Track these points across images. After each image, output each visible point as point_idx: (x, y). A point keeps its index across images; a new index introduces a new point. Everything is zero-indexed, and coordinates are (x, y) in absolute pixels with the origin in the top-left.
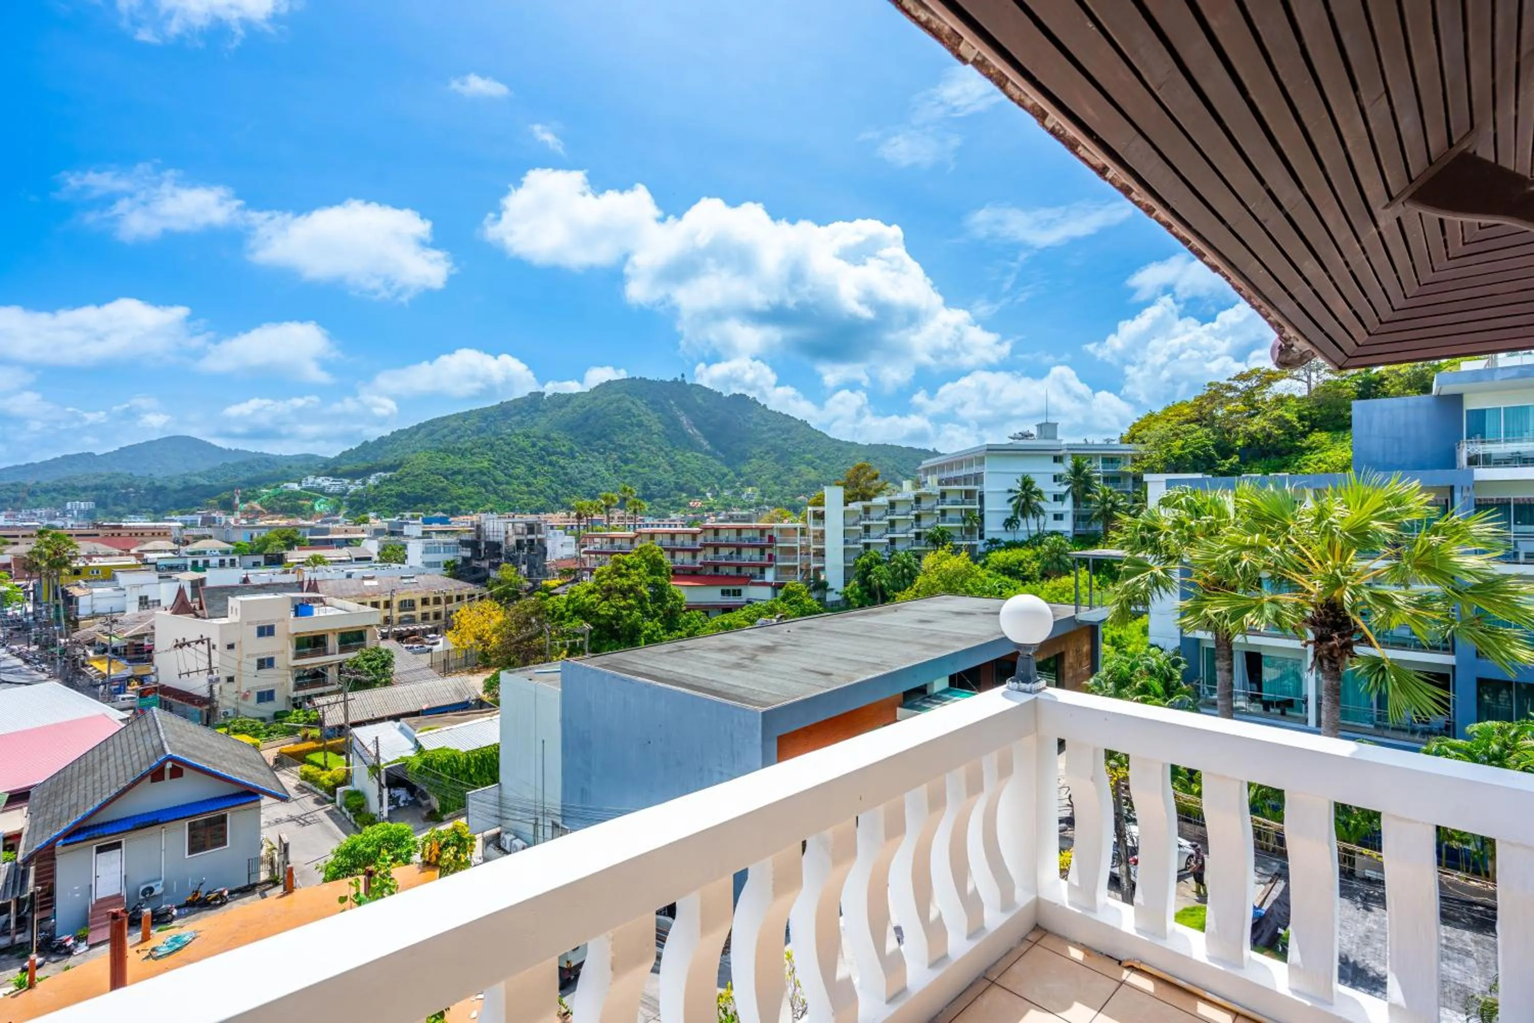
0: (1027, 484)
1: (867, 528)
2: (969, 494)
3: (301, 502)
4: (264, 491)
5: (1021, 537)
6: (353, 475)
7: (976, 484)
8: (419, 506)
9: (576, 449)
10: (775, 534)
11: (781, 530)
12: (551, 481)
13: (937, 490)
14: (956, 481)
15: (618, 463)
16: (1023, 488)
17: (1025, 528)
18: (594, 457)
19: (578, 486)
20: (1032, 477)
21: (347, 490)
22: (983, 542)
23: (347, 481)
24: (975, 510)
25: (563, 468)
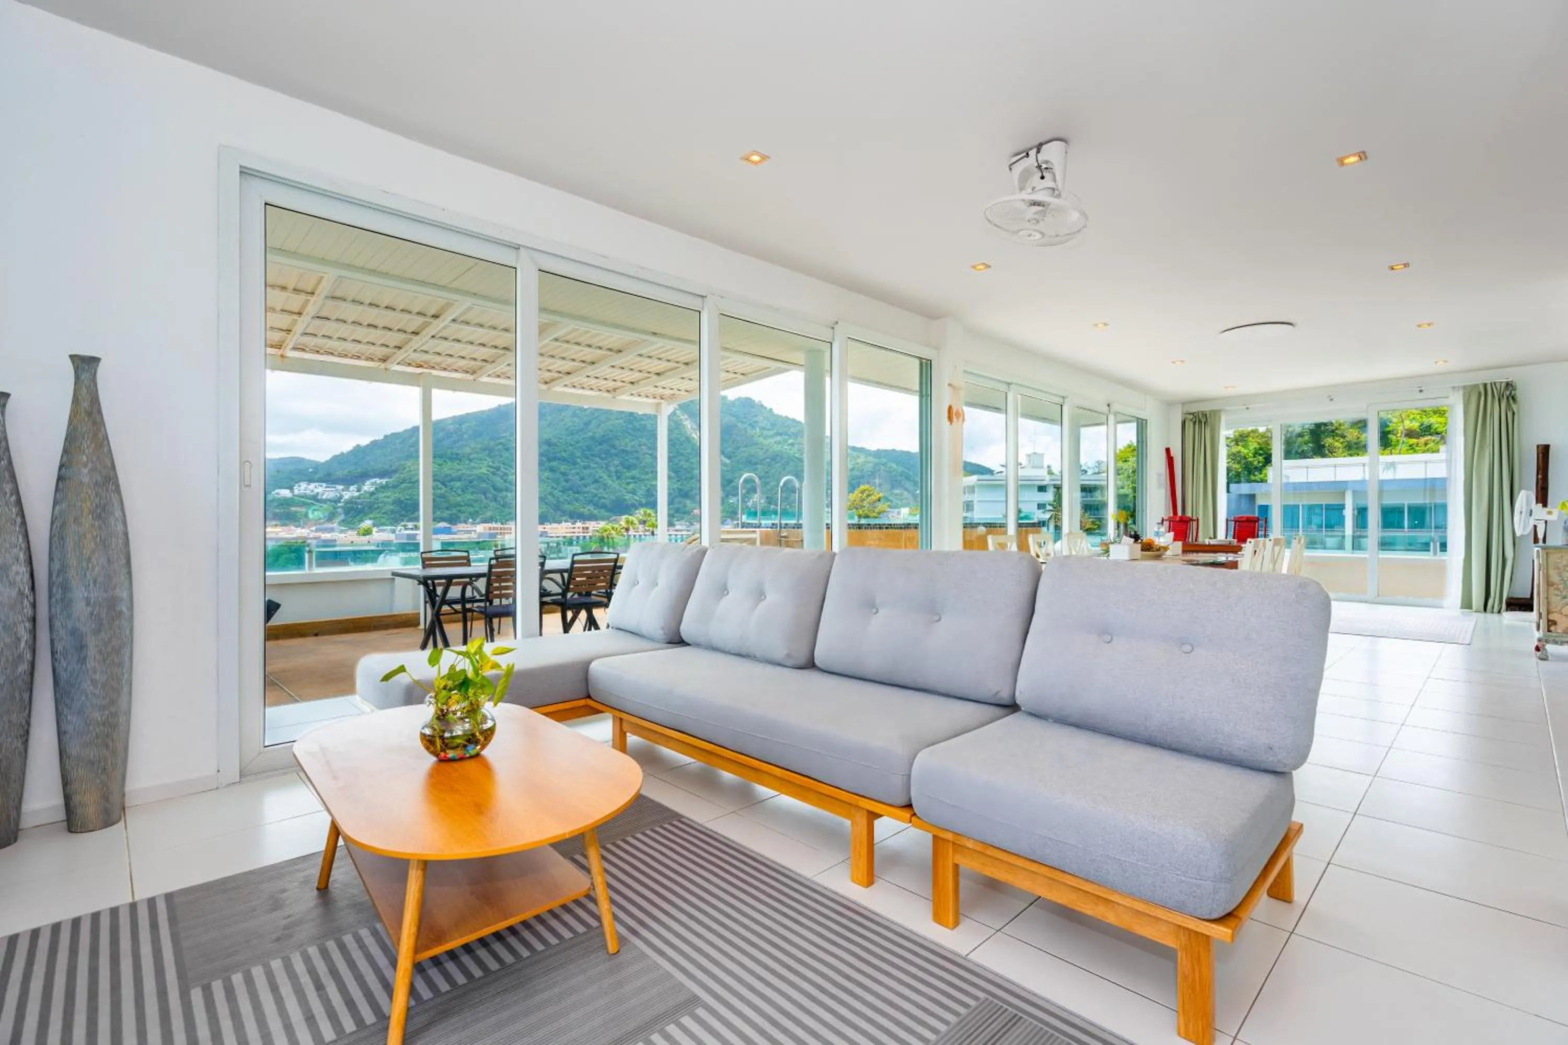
3: (293, 509)
6: (347, 481)
12: (553, 488)
15: (620, 468)
18: (597, 463)
19: (578, 493)
21: (341, 497)
23: (341, 487)
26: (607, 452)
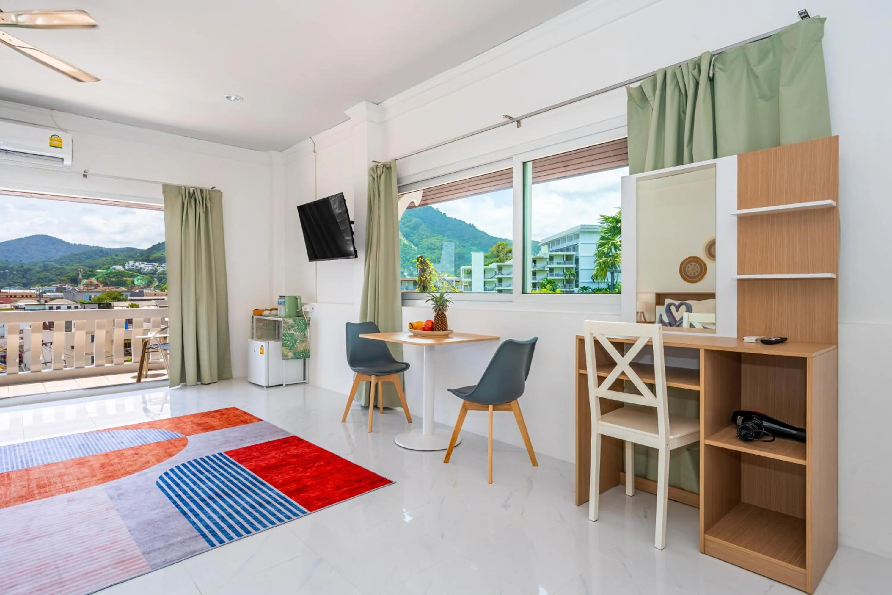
2: (569, 258)
3: (125, 279)
4: (99, 271)
5: (603, 286)
7: (574, 251)
13: (547, 255)
14: (562, 250)
21: (157, 270)
22: (578, 289)
23: (156, 264)
24: (573, 268)
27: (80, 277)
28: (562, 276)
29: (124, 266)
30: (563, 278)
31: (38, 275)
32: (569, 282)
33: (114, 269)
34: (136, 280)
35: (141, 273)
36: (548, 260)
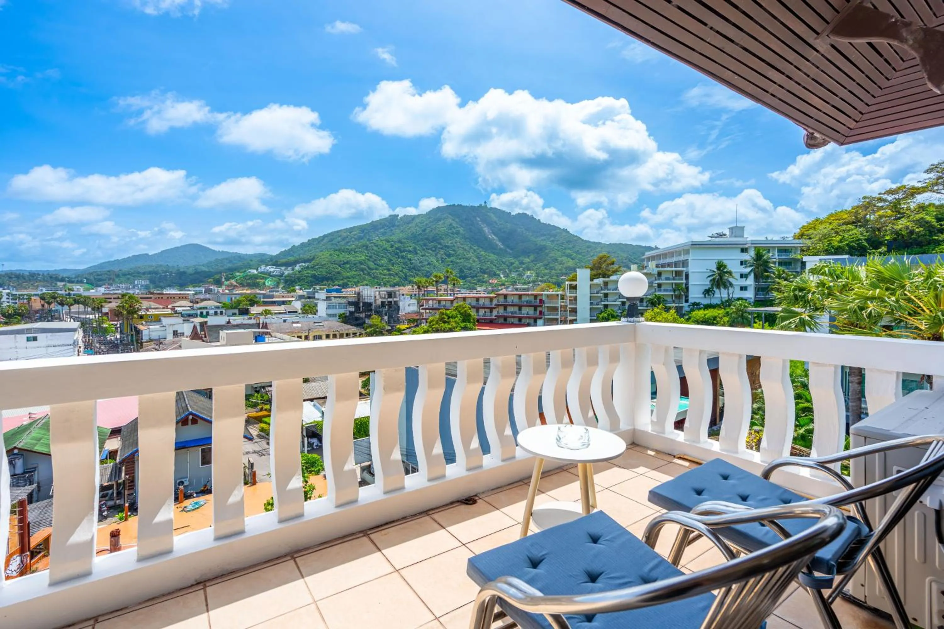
0: (721, 266)
1: (606, 295)
2: (678, 273)
3: (258, 280)
4: (238, 274)
5: (715, 301)
6: (287, 265)
7: (683, 267)
8: (324, 282)
9: (418, 248)
10: (544, 298)
11: (548, 296)
12: (403, 268)
13: (655, 271)
14: (669, 265)
15: (444, 256)
16: (718, 269)
17: (719, 296)
18: (429, 253)
19: (419, 271)
20: (725, 262)
21: (283, 273)
22: (688, 304)
23: (283, 268)
24: (682, 283)
25: (410, 260)
26: (435, 247)
27: (223, 280)
28: (670, 291)
29: (257, 270)
30: (672, 293)
31: (191, 277)
32: (679, 297)
33: (250, 272)
34: (266, 282)
35: (270, 276)
36: (656, 276)
